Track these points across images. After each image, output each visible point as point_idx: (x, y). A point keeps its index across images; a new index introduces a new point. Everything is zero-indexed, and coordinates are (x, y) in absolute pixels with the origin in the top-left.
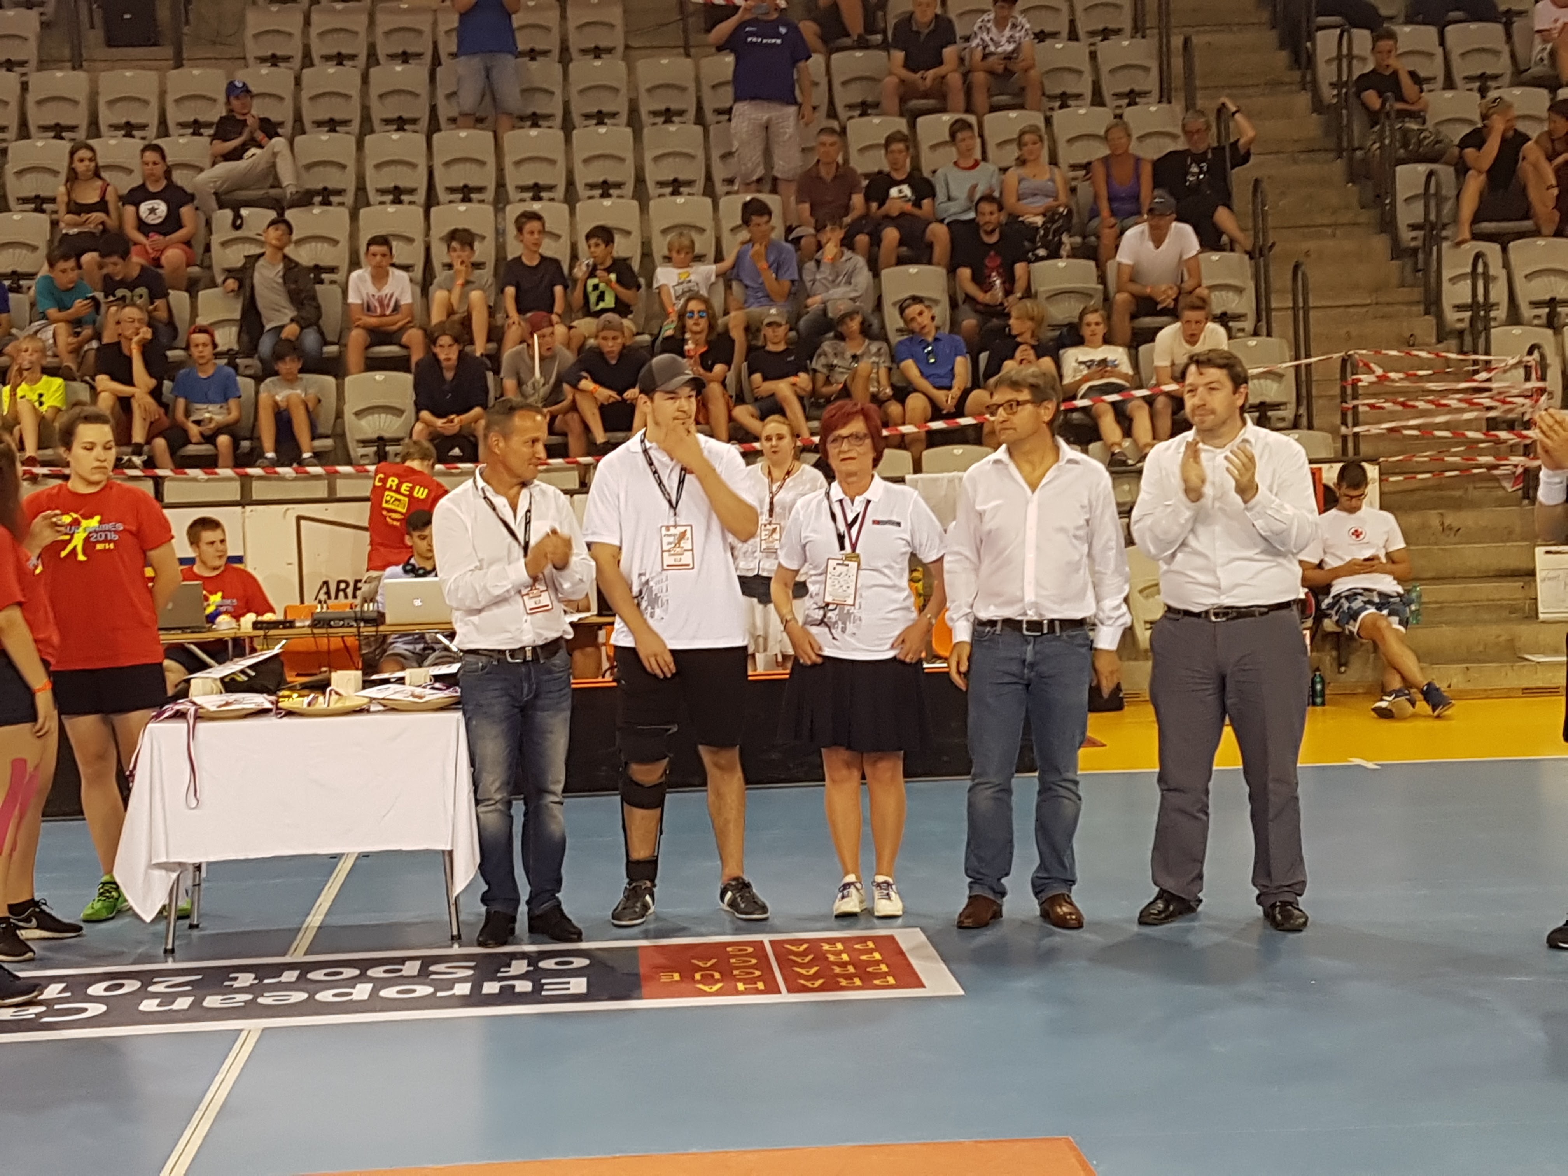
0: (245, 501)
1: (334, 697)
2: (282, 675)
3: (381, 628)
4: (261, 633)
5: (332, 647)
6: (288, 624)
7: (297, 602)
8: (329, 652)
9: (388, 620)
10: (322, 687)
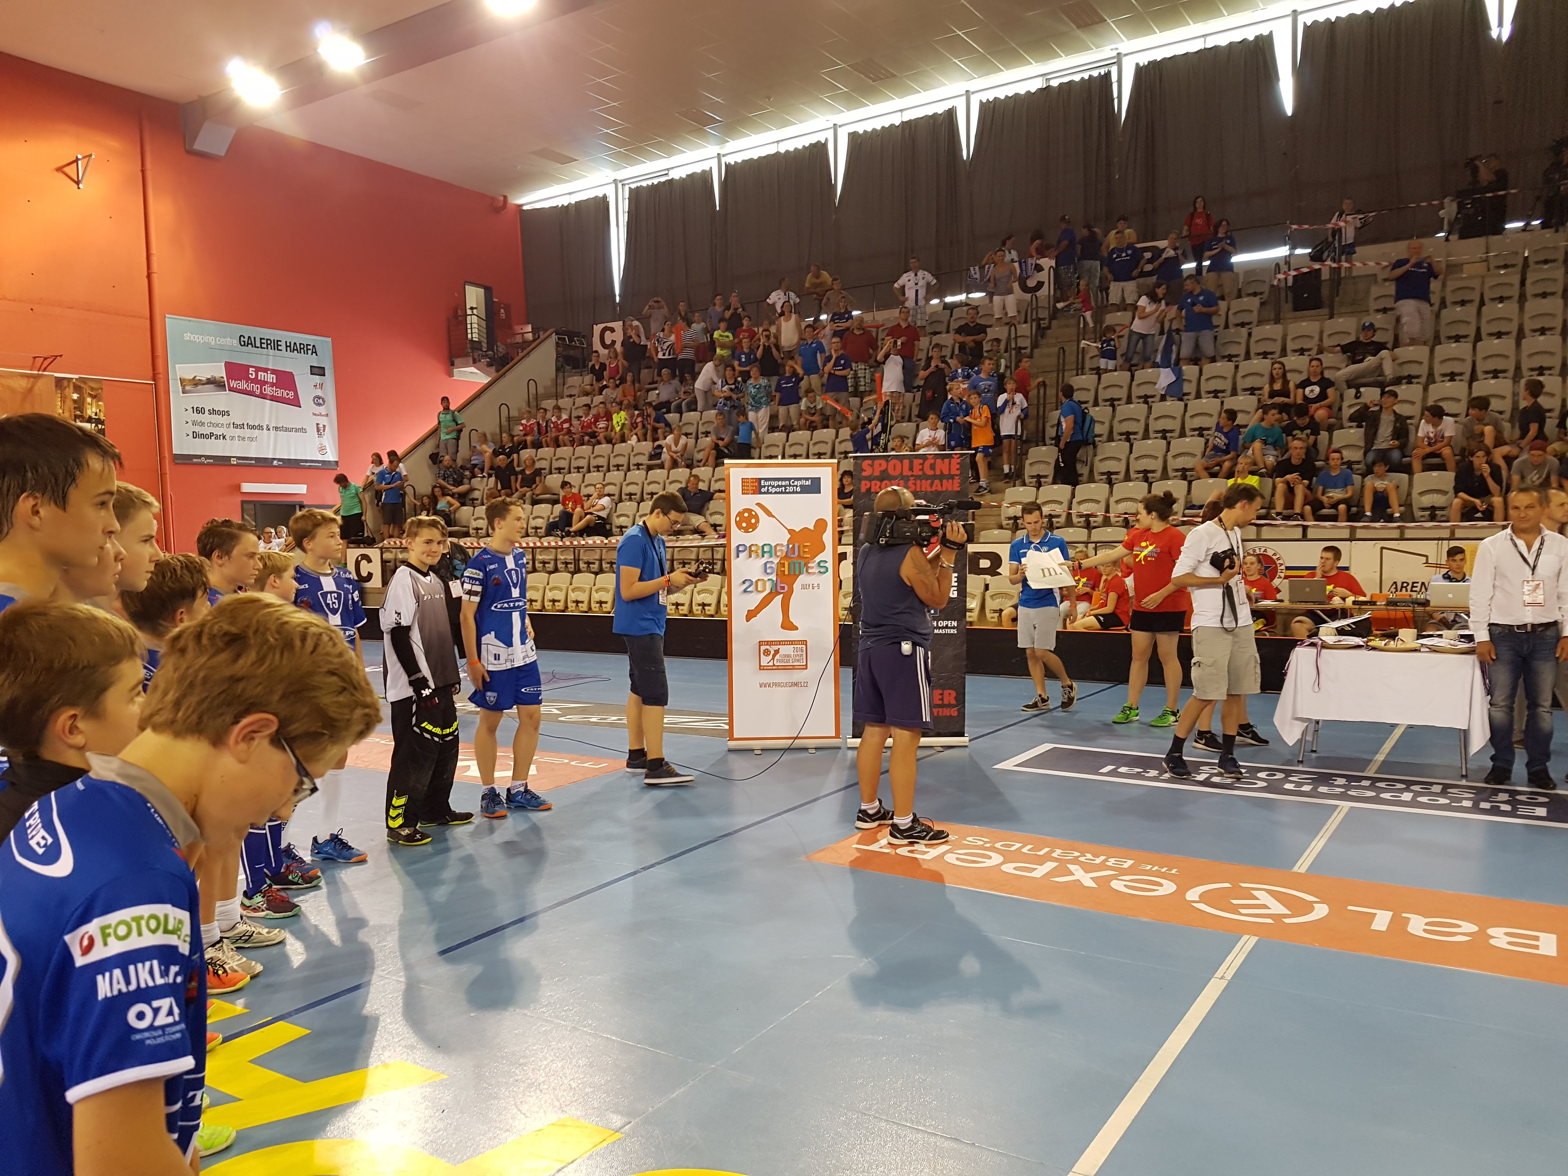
0: (1352, 539)
1: (1400, 642)
2: (1370, 628)
3: (1427, 608)
4: (1357, 607)
5: (1398, 616)
6: (1372, 603)
7: (1378, 592)
8: (1395, 619)
9: (1432, 604)
10: (1393, 636)
